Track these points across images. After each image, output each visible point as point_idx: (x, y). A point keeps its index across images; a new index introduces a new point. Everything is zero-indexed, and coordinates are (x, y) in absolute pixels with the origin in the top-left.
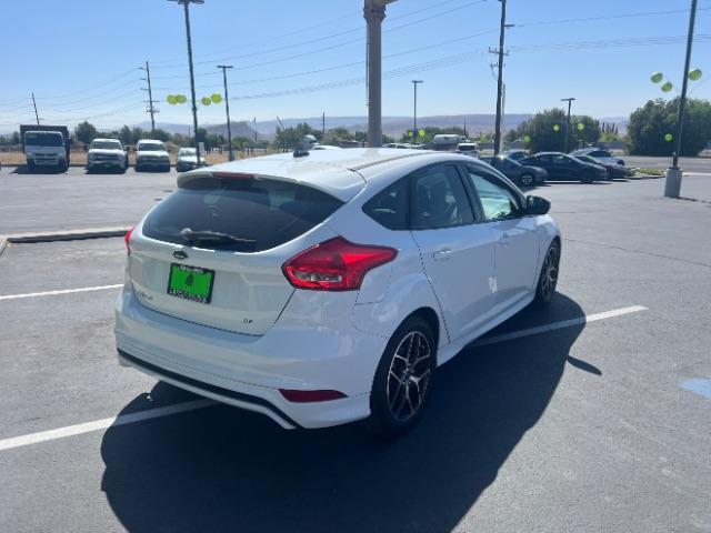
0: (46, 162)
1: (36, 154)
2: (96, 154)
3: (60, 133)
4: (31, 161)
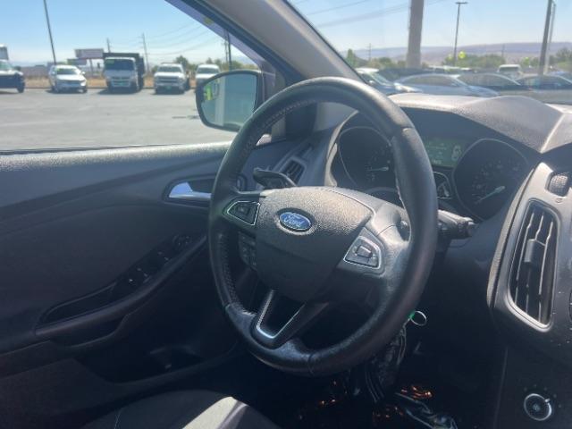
0: (121, 85)
1: (114, 78)
2: (160, 78)
3: (133, 59)
4: (109, 83)
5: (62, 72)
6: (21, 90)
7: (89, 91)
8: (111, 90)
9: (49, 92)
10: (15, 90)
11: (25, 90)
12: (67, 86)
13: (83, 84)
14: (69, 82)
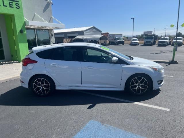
0: (148, 43)
1: (146, 41)
2: (160, 41)
3: (153, 36)
4: (145, 43)
5: (134, 40)
6: (123, 44)
7: (139, 45)
8: (145, 45)
9: (130, 45)
10: (122, 44)
11: (124, 44)
12: (134, 43)
13: (138, 43)
14: (135, 42)
